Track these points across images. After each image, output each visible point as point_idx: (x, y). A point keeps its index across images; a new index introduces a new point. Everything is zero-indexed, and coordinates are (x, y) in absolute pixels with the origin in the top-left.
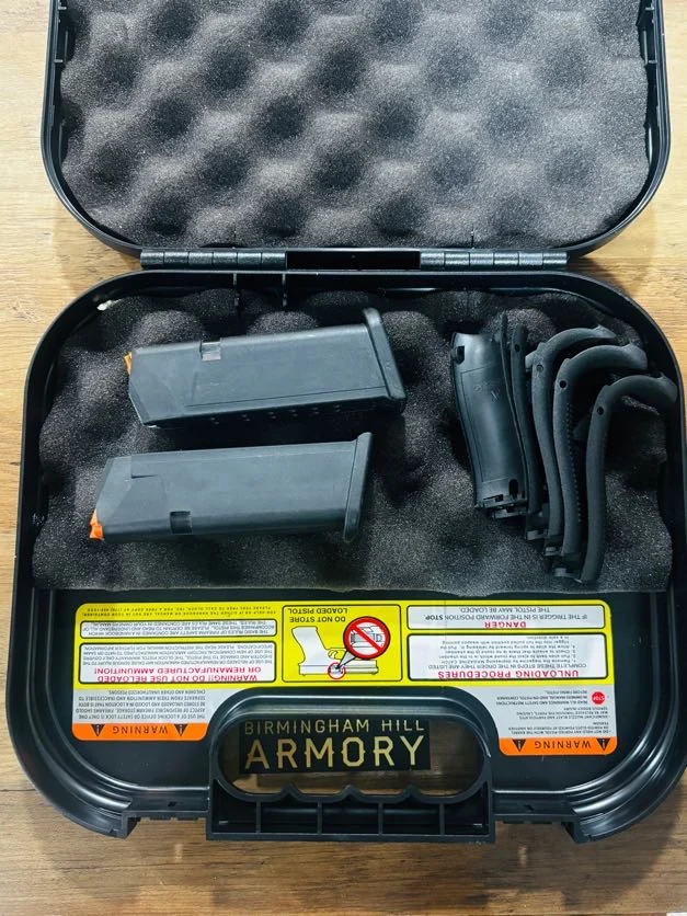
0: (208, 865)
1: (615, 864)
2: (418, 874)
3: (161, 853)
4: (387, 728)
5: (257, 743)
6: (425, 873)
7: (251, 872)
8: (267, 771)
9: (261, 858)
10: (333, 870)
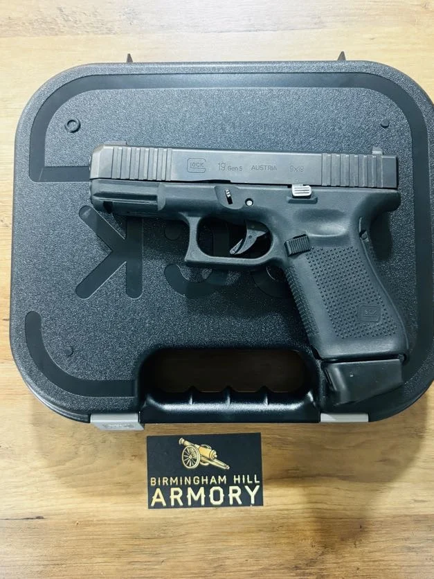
0: (130, 563)
1: (374, 561)
2: (255, 568)
3: (101, 556)
4: (237, 481)
5: (158, 491)
6: (261, 567)
7: (156, 567)
8: (165, 507)
9: (162, 559)
10: (205, 566)
